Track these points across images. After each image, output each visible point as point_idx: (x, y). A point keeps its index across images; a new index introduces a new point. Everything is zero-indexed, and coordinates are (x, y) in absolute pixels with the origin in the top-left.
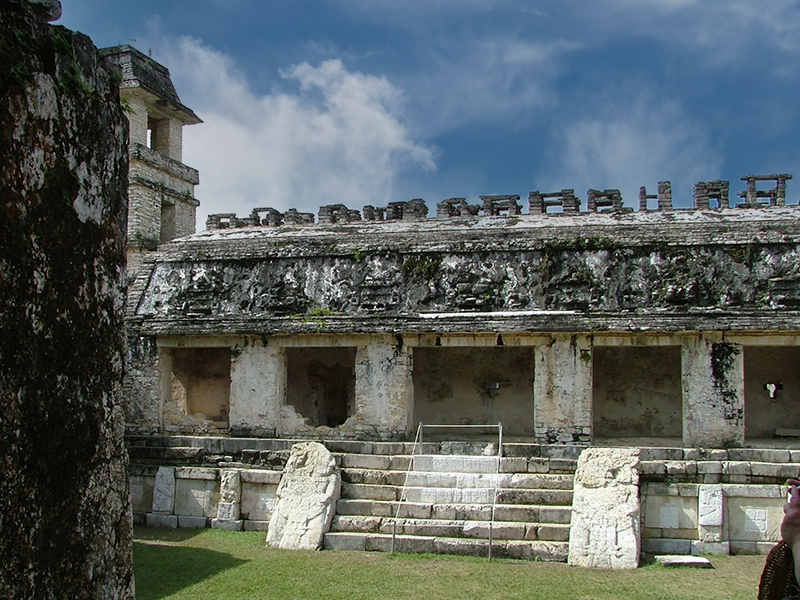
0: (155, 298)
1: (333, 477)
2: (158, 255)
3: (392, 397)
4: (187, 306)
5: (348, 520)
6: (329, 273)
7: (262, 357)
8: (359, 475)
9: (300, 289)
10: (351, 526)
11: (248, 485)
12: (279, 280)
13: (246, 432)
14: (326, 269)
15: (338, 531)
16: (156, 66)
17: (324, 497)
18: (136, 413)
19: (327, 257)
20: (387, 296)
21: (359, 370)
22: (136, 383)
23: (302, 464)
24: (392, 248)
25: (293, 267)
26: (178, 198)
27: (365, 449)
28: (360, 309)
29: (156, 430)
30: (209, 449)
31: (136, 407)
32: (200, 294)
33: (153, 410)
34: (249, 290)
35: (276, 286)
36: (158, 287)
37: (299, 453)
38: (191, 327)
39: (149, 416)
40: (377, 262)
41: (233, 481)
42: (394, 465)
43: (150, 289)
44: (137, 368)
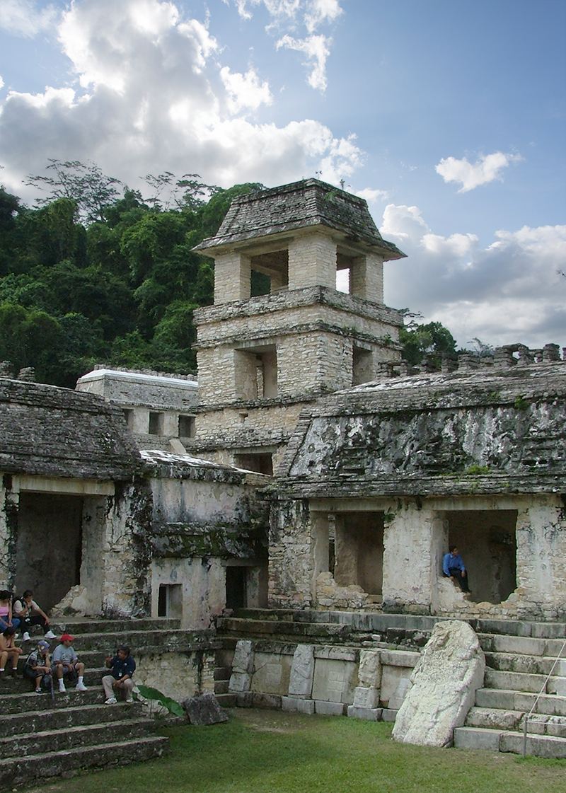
0: (308, 458)
1: (474, 662)
2: (315, 410)
3: (557, 569)
4: (340, 466)
5: (485, 713)
6: (490, 424)
7: (416, 523)
8: (507, 660)
9: (458, 445)
10: (488, 722)
11: (389, 669)
12: (436, 434)
13: (399, 608)
14: (487, 421)
15: (473, 726)
16: (350, 199)
17: (460, 685)
18: (288, 585)
19: (488, 406)
20: (552, 449)
21: (521, 536)
22: (288, 551)
23: (442, 646)
24: (559, 394)
25: (452, 419)
26: (375, 343)
27: (522, 631)
28: (521, 466)
29: (308, 603)
30: (357, 626)
31: (287, 577)
32: (355, 451)
33: (306, 581)
34: (405, 446)
35: (433, 441)
36: (313, 445)
37: (441, 632)
38: (340, 488)
39: (301, 587)
40: (543, 410)
41: (371, 663)
42: (550, 650)
43: (305, 447)
44: (289, 534)
